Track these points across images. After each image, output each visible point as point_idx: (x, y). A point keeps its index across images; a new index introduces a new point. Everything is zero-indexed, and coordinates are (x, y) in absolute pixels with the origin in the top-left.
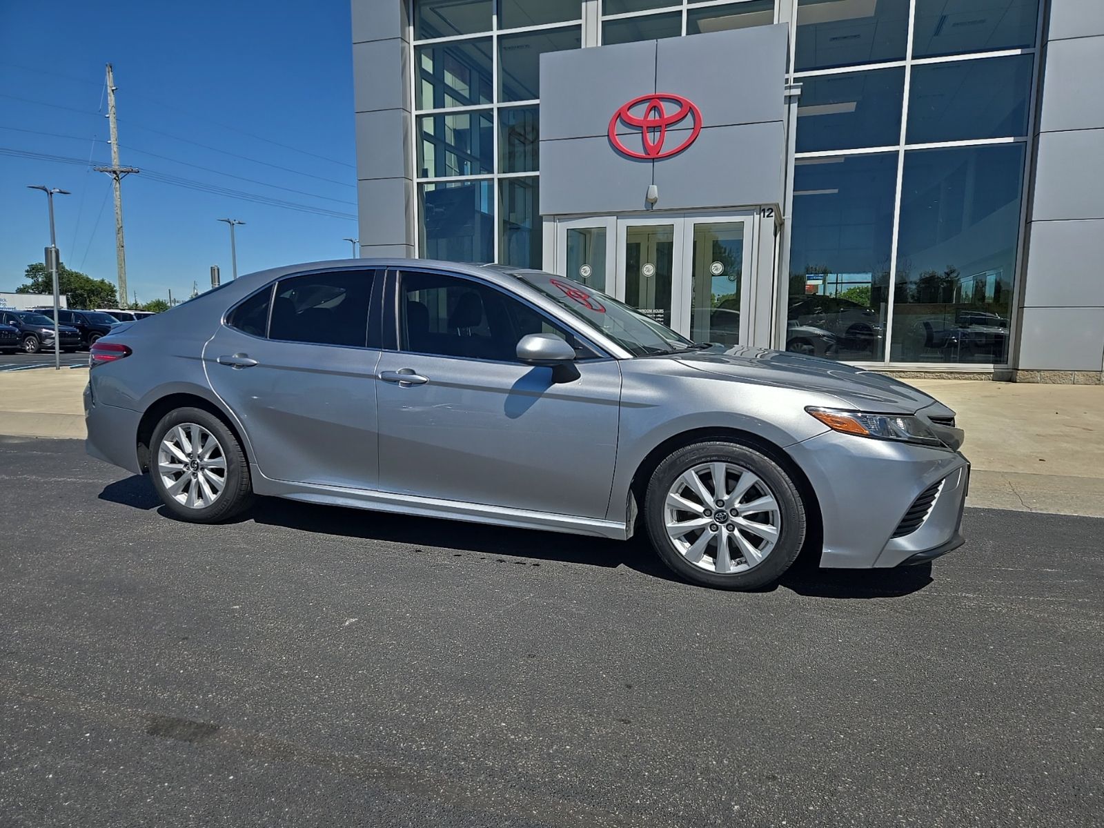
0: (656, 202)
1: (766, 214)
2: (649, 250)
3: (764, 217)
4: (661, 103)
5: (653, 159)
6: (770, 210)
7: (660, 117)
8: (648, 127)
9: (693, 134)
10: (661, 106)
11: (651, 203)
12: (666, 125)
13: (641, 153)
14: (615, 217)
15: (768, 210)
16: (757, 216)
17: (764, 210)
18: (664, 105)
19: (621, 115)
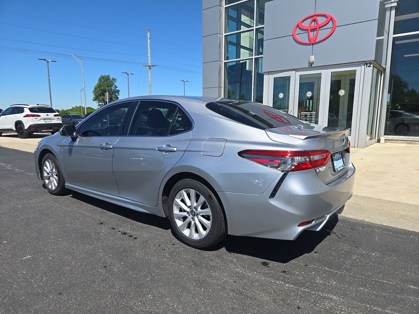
0: (313, 63)
1: (368, 65)
3: (367, 67)
4: (317, 17)
5: (313, 44)
7: (317, 24)
8: (310, 30)
9: (332, 30)
10: (317, 19)
11: (311, 64)
12: (319, 28)
13: (308, 42)
14: (295, 71)
15: (369, 63)
16: (363, 67)
17: (367, 63)
18: (319, 18)
19: (299, 25)
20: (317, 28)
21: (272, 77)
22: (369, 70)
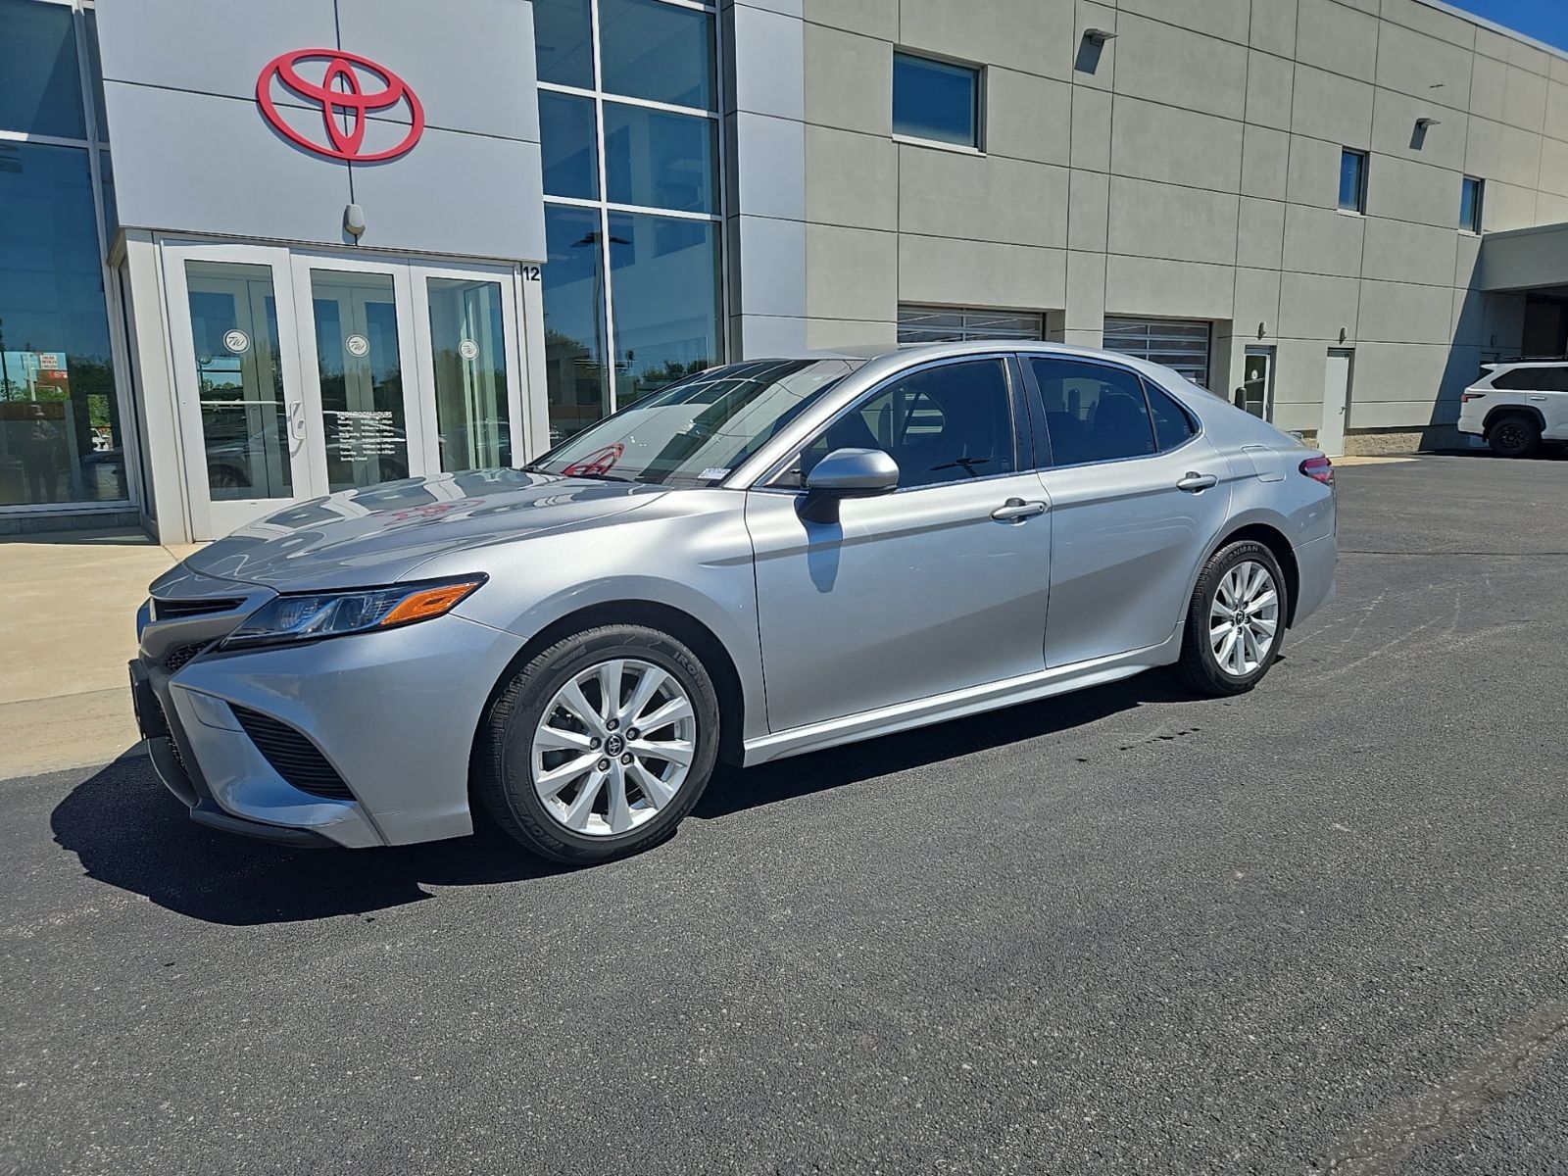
0: (361, 233)
1: (530, 275)
2: (353, 313)
3: (528, 279)
4: (353, 68)
5: (349, 160)
6: (535, 271)
7: (354, 92)
8: (332, 104)
9: (412, 132)
10: (352, 73)
11: (352, 233)
12: (366, 108)
13: (327, 146)
14: (288, 249)
15: (532, 269)
16: (518, 277)
17: (526, 269)
18: (359, 74)
19: (279, 69)
20: (358, 107)
21: (177, 255)
22: (535, 289)
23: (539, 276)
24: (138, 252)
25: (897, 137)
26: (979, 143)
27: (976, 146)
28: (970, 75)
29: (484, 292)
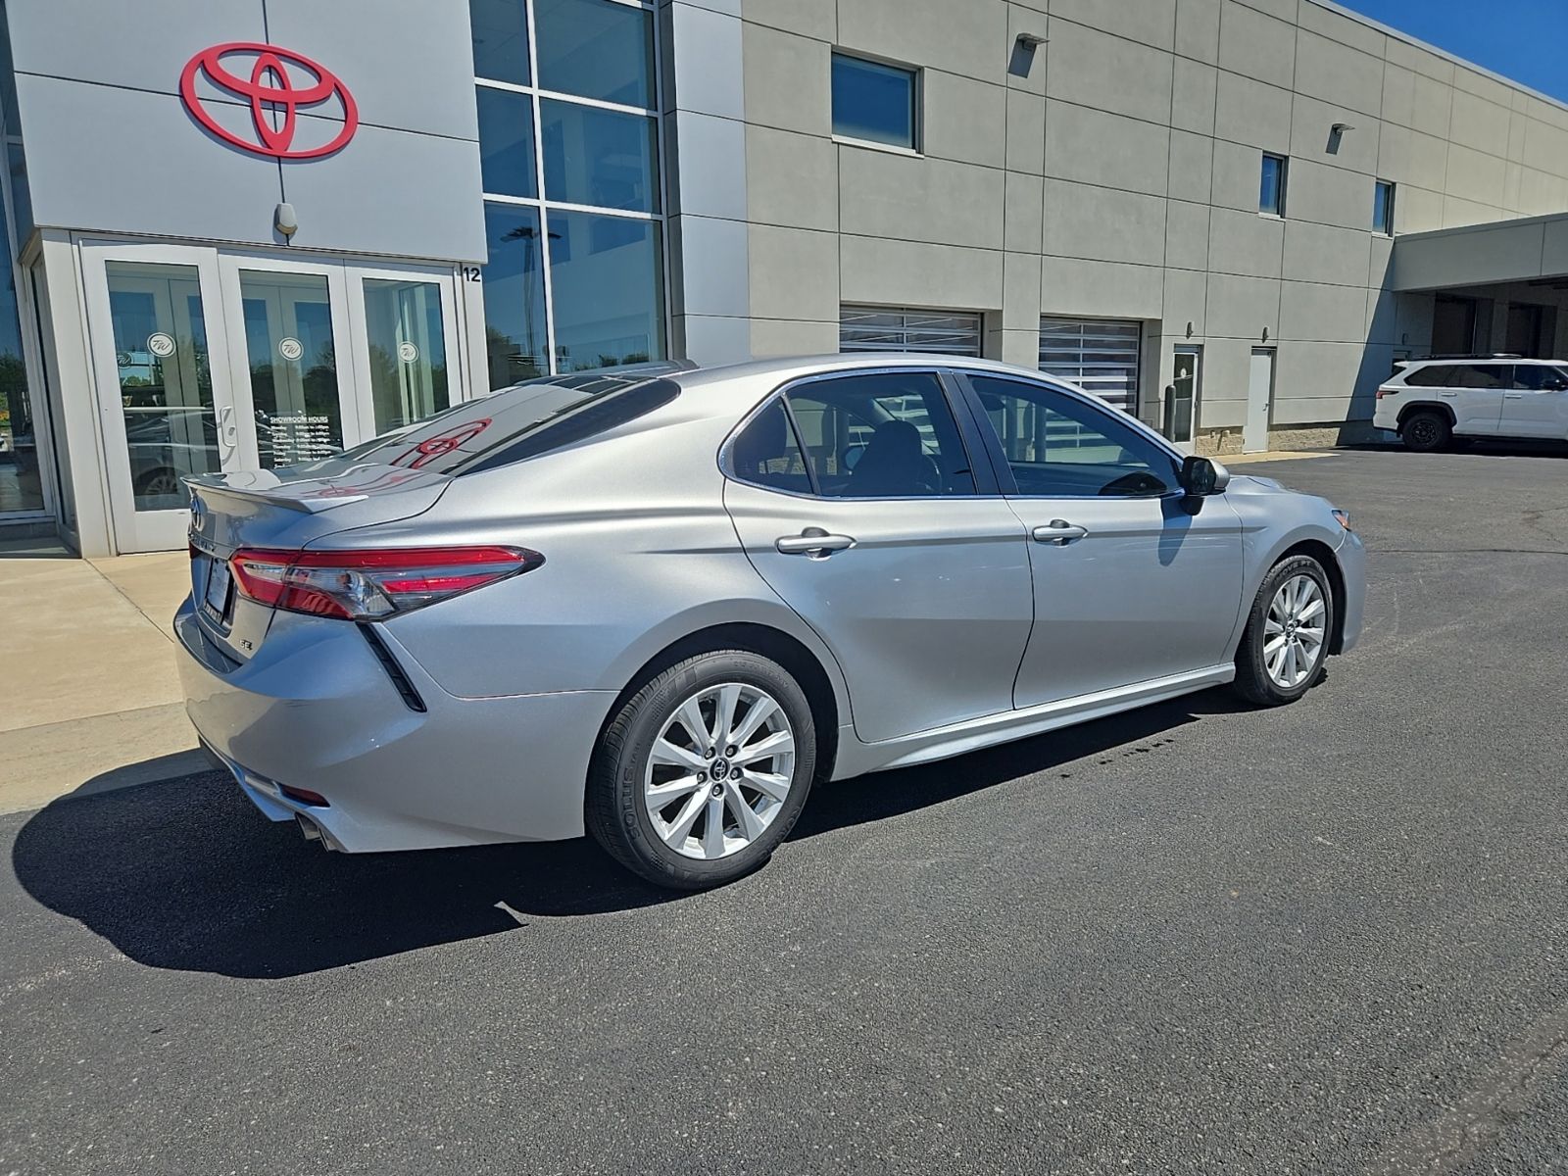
0: (294, 233)
1: (471, 276)
2: (284, 314)
3: (467, 280)
4: (282, 63)
5: (279, 157)
6: (475, 272)
7: (284, 86)
8: (261, 99)
9: (345, 130)
10: (281, 68)
11: (283, 233)
12: (296, 104)
13: (256, 143)
14: (215, 249)
15: (473, 270)
16: (458, 278)
17: (466, 269)
18: (288, 68)
19: (205, 63)
20: (288, 103)
21: (97, 256)
22: (475, 290)
23: (479, 277)
24: (53, 251)
25: (836, 138)
26: (917, 144)
27: (914, 148)
28: (907, 76)
29: (420, 293)
